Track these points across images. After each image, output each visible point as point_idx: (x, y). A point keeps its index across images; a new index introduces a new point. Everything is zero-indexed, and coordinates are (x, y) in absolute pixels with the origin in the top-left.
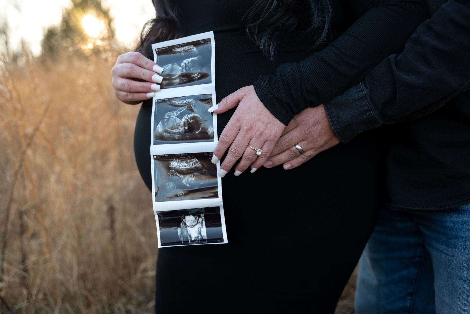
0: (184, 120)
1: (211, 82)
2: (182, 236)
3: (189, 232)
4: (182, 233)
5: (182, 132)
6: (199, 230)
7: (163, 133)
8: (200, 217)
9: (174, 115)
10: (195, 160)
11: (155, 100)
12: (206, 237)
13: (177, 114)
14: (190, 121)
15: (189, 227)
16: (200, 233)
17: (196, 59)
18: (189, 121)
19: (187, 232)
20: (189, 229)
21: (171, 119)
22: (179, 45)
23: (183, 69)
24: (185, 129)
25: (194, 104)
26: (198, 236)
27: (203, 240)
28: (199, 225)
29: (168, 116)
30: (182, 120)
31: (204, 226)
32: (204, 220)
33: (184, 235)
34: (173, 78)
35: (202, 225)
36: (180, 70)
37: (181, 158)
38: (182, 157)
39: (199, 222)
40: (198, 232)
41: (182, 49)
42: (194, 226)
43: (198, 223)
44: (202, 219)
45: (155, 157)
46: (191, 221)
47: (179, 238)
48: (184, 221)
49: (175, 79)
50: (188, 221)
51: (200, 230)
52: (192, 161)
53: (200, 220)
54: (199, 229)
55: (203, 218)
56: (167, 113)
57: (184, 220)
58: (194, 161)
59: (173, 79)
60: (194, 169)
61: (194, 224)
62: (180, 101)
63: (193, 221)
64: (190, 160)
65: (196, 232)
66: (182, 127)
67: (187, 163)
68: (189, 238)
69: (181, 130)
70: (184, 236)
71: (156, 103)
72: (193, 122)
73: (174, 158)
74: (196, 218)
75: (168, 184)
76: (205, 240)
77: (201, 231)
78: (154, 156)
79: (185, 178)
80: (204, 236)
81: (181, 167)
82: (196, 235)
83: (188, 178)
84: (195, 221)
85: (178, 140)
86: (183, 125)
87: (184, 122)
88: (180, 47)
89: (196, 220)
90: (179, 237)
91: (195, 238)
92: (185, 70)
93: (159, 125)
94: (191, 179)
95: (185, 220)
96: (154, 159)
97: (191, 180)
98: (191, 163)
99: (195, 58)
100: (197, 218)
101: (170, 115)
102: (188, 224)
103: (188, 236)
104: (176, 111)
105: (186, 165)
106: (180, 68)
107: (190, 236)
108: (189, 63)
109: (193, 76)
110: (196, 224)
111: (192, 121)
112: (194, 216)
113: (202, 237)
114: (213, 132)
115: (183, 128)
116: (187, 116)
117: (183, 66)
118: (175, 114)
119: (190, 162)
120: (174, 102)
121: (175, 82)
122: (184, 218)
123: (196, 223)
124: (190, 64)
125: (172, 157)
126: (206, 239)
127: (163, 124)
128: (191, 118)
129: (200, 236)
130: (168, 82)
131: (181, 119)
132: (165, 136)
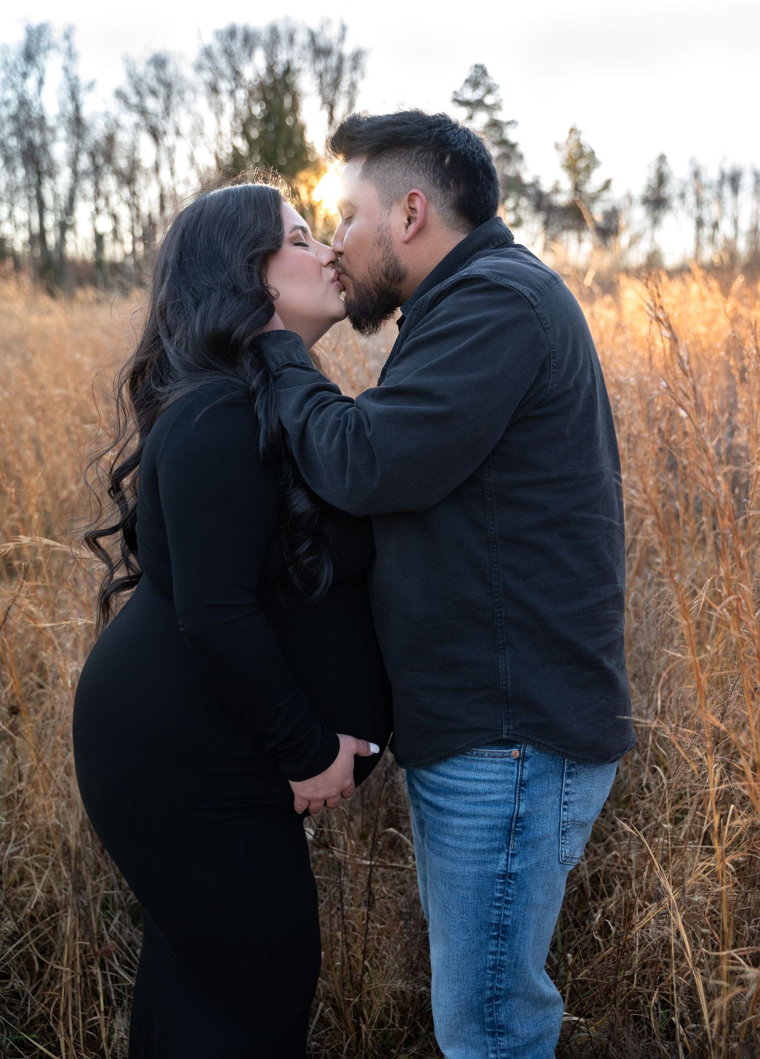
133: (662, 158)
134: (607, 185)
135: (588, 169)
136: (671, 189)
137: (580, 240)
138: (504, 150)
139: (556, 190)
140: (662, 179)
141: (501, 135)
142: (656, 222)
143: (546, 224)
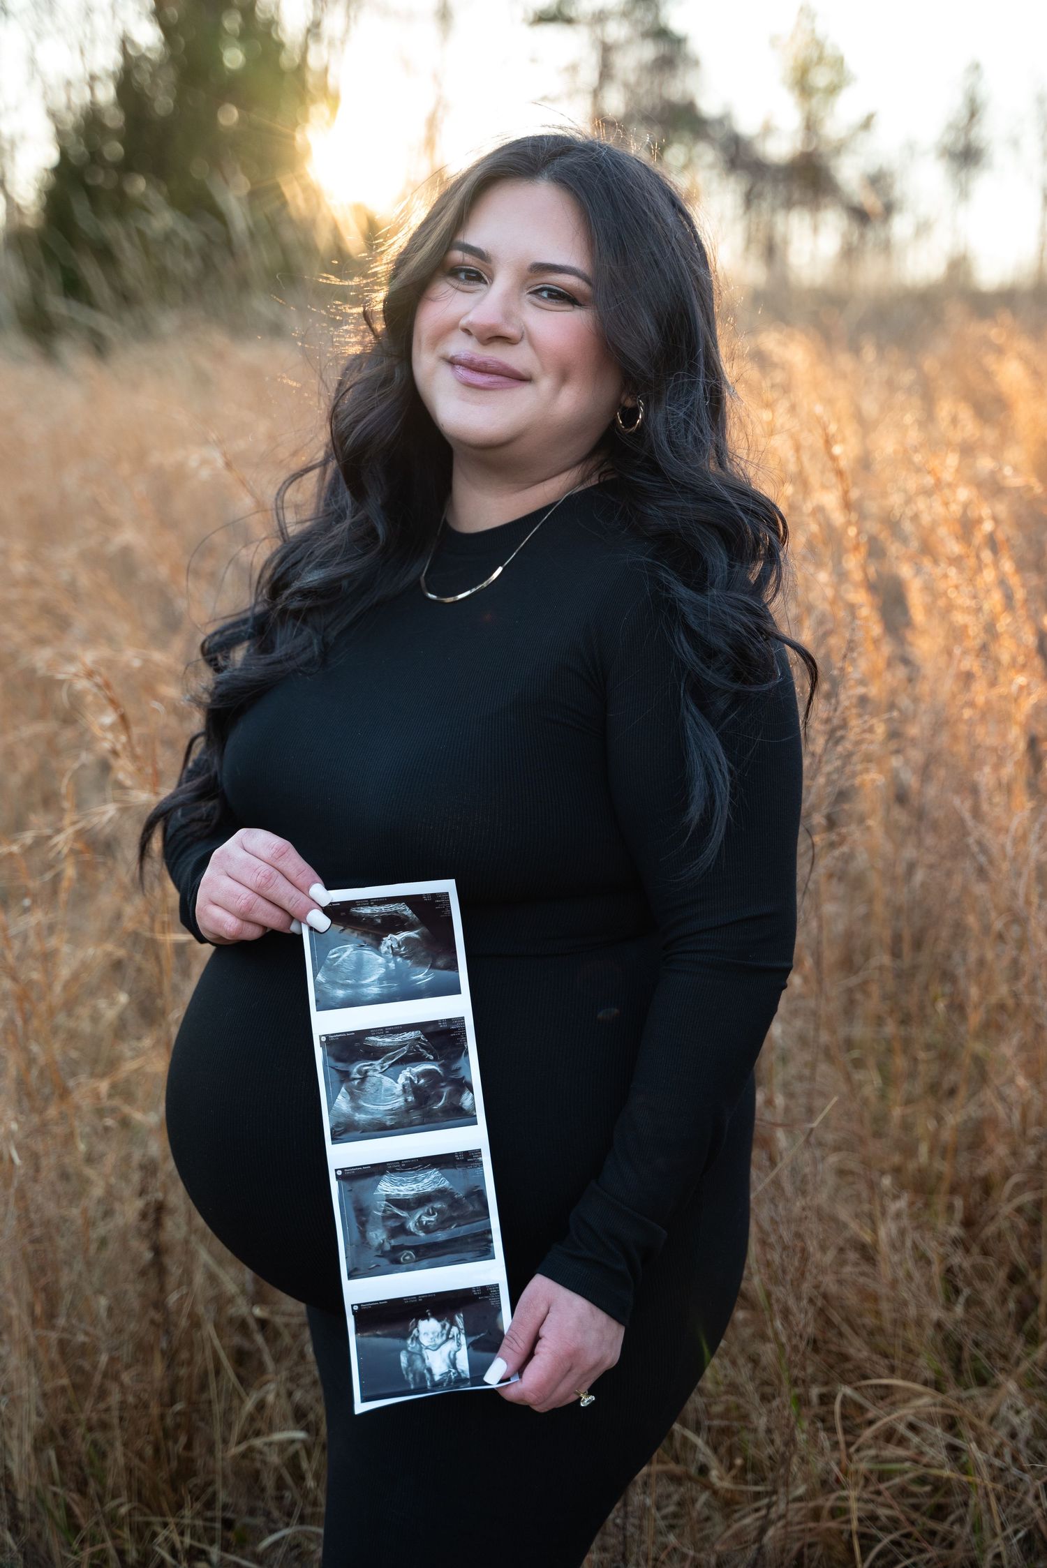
0: (401, 1080)
1: (459, 992)
2: (411, 1371)
3: (427, 1361)
4: (411, 1362)
5: (400, 1108)
6: (452, 1356)
7: (353, 1115)
8: (453, 1323)
9: (375, 1070)
10: (434, 1174)
11: (320, 1037)
12: (467, 1374)
13: (382, 1067)
14: (418, 1082)
15: (427, 1348)
16: (453, 1364)
17: (417, 936)
18: (416, 1082)
19: (423, 1361)
20: (426, 1353)
21: (368, 1079)
22: (369, 900)
23: (388, 962)
24: (406, 1100)
25: (424, 1042)
26: (450, 1371)
27: (460, 1380)
28: (451, 1346)
29: (359, 1072)
30: (399, 1081)
31: (464, 1347)
32: (463, 1331)
33: (415, 1368)
34: (363, 982)
35: (459, 1345)
36: (380, 965)
37: (401, 1171)
38: (403, 1167)
39: (450, 1336)
40: (448, 1361)
41: (377, 909)
42: (439, 1346)
43: (448, 1339)
44: (459, 1328)
45: (340, 1173)
46: (433, 1333)
47: (403, 1375)
48: (416, 1335)
49: (368, 985)
50: (426, 1334)
51: (455, 1355)
52: (427, 1176)
53: (455, 1330)
54: (452, 1353)
55: (461, 1326)
56: (358, 1067)
57: (415, 1331)
58: (433, 1176)
59: (363, 986)
60: (433, 1194)
61: (439, 1341)
62: (388, 1037)
63: (436, 1334)
64: (421, 1176)
65: (444, 1361)
66: (399, 1096)
67: (416, 1181)
68: (428, 1376)
69: (397, 1105)
70: (417, 1369)
71: (321, 1042)
72: (425, 1083)
73: (383, 1173)
74: (443, 1327)
75: (374, 1237)
76: (466, 1380)
77: (455, 1359)
78: (336, 1170)
79: (411, 1216)
80: (463, 1372)
81: (402, 1193)
82: (445, 1369)
83: (420, 1217)
84: (442, 1335)
85: (392, 1127)
86: (401, 1093)
87: (404, 1086)
88: (371, 906)
89: (445, 1332)
90: (404, 1373)
91: (441, 1375)
92: (394, 965)
93: (340, 1097)
94: (428, 1219)
95: (418, 1331)
96: (338, 1177)
97: (427, 1222)
98: (426, 1181)
99: (412, 934)
100: (448, 1326)
101: (367, 1071)
102: (425, 1340)
103: (425, 1371)
104: (380, 1061)
105: (414, 1186)
106: (381, 960)
107: (430, 1370)
108: (399, 946)
109: (414, 978)
110: (444, 1343)
111: (422, 1081)
112: (439, 1321)
113: (459, 1373)
114: (474, 1104)
115: (401, 1099)
116: (410, 1071)
117: (386, 953)
118: (378, 1068)
119: (424, 1179)
120: (372, 1038)
121: (369, 992)
122: (416, 1326)
123: (444, 1338)
124: (402, 949)
125: (379, 1170)
126: (468, 1377)
127: (351, 1093)
128: (421, 1075)
129: (453, 1371)
130: (349, 992)
131: (396, 1080)
132: (360, 1120)
133: (976, 68)
134: (867, 124)
135: (833, 90)
136: (991, 132)
137: (815, 229)
138: (663, 48)
139: (767, 130)
140: (973, 111)
141: (657, 16)
142: (964, 193)
143: (750, 199)
